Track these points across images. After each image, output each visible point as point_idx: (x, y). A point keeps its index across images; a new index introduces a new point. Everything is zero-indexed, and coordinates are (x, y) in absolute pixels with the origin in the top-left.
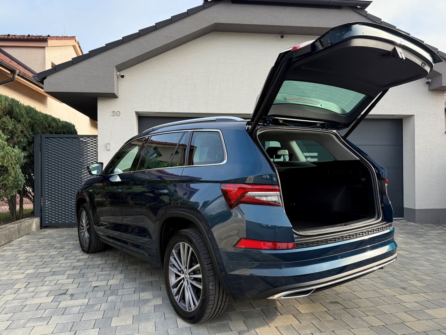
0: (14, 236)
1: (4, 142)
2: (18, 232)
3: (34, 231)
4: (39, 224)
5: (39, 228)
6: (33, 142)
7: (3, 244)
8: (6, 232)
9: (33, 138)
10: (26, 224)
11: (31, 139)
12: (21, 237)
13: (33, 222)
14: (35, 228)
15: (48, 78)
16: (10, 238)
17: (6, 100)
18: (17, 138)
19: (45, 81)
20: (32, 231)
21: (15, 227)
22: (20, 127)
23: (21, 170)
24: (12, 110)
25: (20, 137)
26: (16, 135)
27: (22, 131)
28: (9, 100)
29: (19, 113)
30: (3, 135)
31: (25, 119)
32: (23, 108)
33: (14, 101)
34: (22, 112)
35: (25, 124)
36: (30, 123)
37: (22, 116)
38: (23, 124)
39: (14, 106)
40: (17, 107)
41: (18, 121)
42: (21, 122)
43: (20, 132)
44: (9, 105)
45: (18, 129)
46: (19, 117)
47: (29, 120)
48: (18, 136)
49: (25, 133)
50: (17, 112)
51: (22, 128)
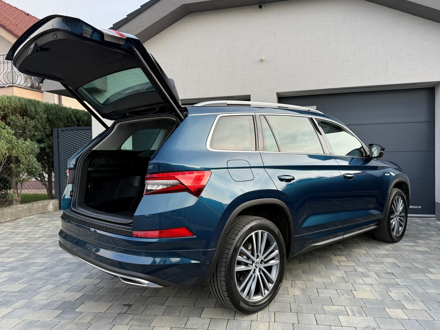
0: (23, 215)
1: (11, 136)
2: (29, 211)
3: (51, 210)
4: (57, 205)
5: (58, 209)
6: (52, 135)
7: (8, 220)
8: (12, 210)
9: (52, 131)
10: (40, 205)
11: (48, 132)
12: (32, 215)
13: (50, 203)
14: (52, 208)
16: (18, 216)
17: (19, 100)
18: (30, 133)
20: (48, 211)
21: (23, 207)
22: (32, 123)
23: (35, 159)
24: (26, 109)
25: (32, 131)
26: (27, 130)
27: (35, 126)
28: (23, 101)
29: (34, 111)
30: (10, 130)
31: (41, 115)
32: (41, 107)
33: (30, 101)
34: (39, 110)
35: (40, 120)
36: (48, 118)
37: (36, 114)
38: (38, 120)
39: (27, 105)
40: (33, 106)
41: (33, 118)
42: (35, 119)
43: (31, 127)
44: (22, 104)
45: (29, 125)
46: (33, 115)
47: (46, 116)
48: (30, 131)
49: (39, 128)
50: (31, 110)
51: (36, 124)
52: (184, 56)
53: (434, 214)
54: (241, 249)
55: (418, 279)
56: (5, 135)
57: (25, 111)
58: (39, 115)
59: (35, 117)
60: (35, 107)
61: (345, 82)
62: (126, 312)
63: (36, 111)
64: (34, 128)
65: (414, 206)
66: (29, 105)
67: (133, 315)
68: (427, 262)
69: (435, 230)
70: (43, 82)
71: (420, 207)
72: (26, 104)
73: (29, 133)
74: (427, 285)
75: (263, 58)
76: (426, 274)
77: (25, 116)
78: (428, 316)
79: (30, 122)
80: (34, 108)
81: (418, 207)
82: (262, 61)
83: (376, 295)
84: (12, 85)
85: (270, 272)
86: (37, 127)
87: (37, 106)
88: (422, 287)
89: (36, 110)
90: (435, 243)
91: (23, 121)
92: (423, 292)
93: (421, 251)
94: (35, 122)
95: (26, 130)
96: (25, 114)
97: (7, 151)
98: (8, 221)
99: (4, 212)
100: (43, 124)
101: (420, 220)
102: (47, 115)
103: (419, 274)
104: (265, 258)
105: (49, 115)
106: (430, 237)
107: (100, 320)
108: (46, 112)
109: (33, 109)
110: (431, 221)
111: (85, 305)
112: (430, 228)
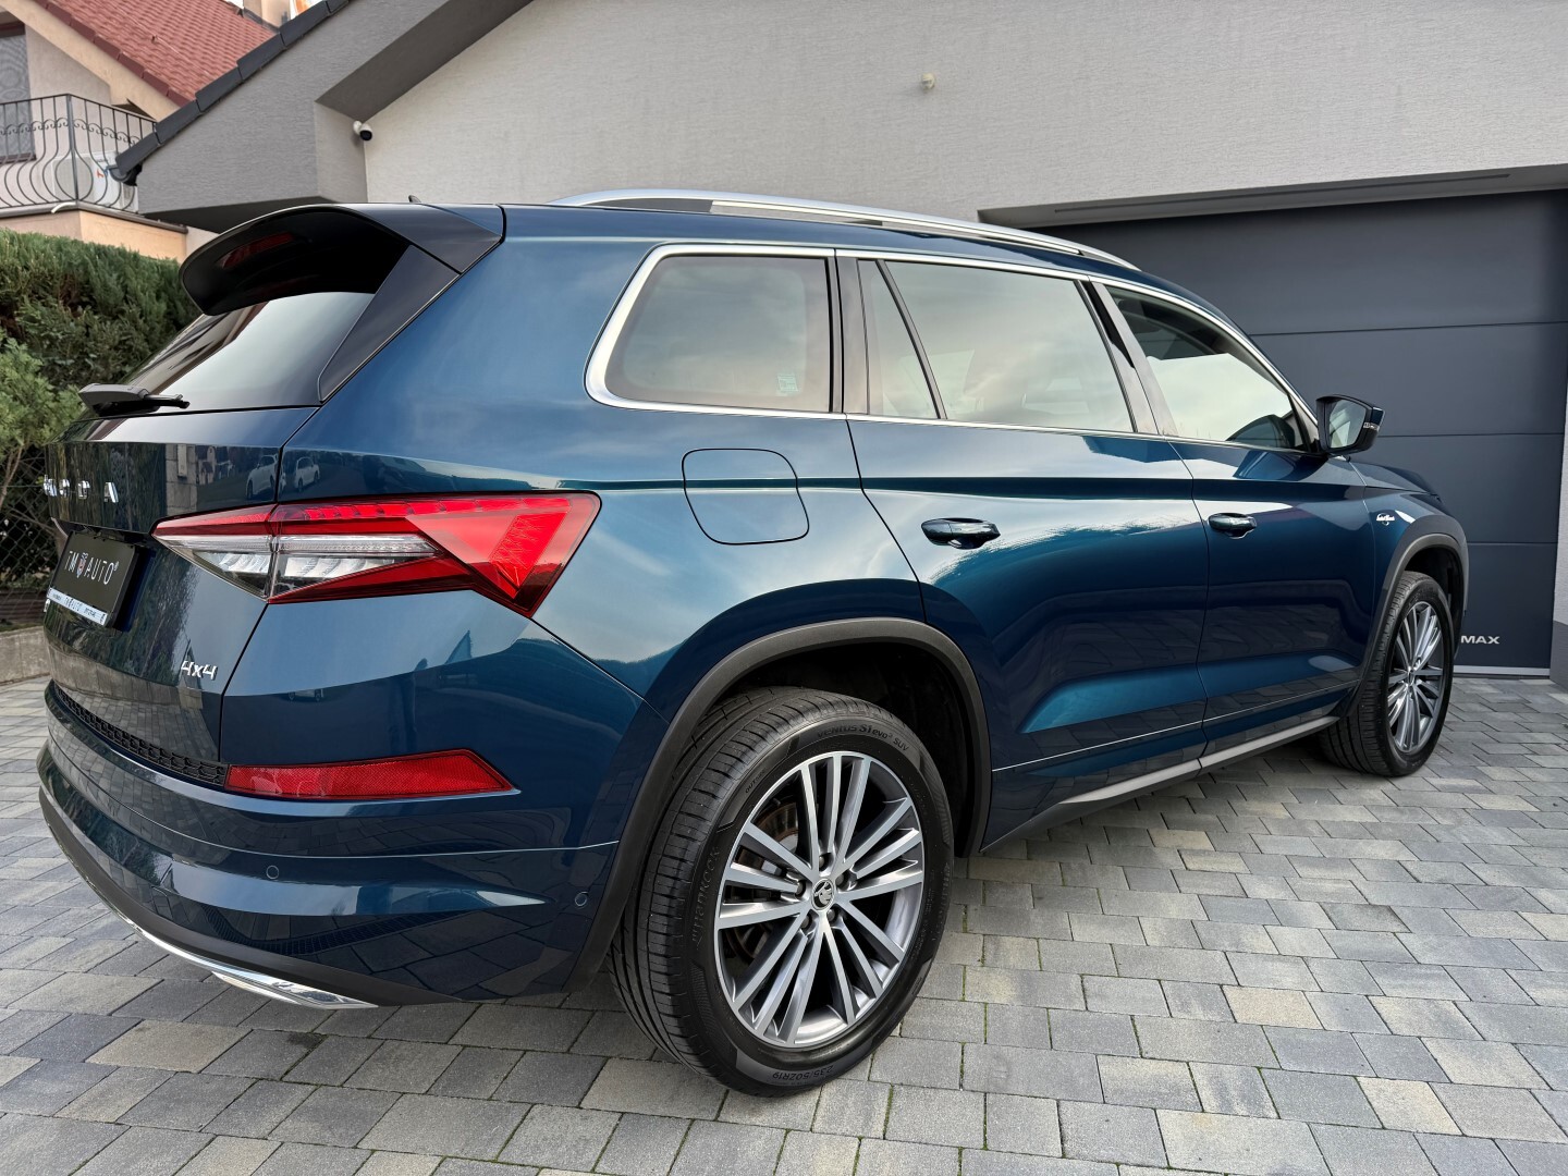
1: (30, 377)
7: (32, 673)
15: (146, 168)
17: (60, 249)
18: (106, 366)
19: (140, 178)
22: (112, 331)
24: (88, 282)
25: (110, 361)
26: (92, 355)
27: (121, 342)
28: (74, 251)
29: (118, 289)
30: (25, 357)
31: (144, 305)
32: (143, 274)
33: (101, 251)
34: (135, 284)
35: (141, 322)
36: (173, 317)
37: (125, 298)
38: (134, 322)
39: (91, 267)
40: (116, 270)
41: (114, 315)
42: (120, 316)
43: (107, 347)
44: (70, 264)
45: (99, 339)
46: (111, 301)
47: (163, 307)
48: (104, 360)
49: (138, 350)
50: (105, 286)
51: (125, 335)
52: (637, 77)
53: (1548, 667)
54: (745, 834)
55: (1494, 935)
56: (8, 374)
57: (83, 288)
58: (139, 305)
59: (123, 312)
60: (123, 275)
61: (1234, 169)
62: (286, 1073)
63: (125, 288)
64: (116, 349)
65: (1473, 637)
66: (96, 266)
67: (311, 1088)
68: (1525, 862)
69: (1549, 726)
70: (138, 182)
71: (1494, 640)
72: (84, 263)
73: (102, 369)
74: (1531, 966)
75: (929, 77)
76: (1524, 914)
77: (84, 308)
78: (1545, 1119)
79: (100, 330)
80: (119, 277)
81: (1488, 640)
82: (925, 88)
83: (1322, 1008)
84: (73, 204)
85: (882, 923)
86: (131, 347)
87: (129, 270)
88: (1513, 973)
89: (126, 286)
90: (1551, 779)
91: (77, 325)
92: (1516, 997)
93: (1502, 813)
94: (120, 328)
95: (89, 357)
96: (85, 299)
97: (18, 432)
98: (34, 677)
99: (17, 644)
100: (153, 336)
101: (1494, 687)
102: (168, 307)
103: (1496, 915)
104: (859, 864)
105: (179, 304)
106: (1535, 753)
107: (167, 1108)
108: (163, 294)
109: (112, 281)
110: (1534, 691)
111: (141, 1034)
112: (1532, 717)
